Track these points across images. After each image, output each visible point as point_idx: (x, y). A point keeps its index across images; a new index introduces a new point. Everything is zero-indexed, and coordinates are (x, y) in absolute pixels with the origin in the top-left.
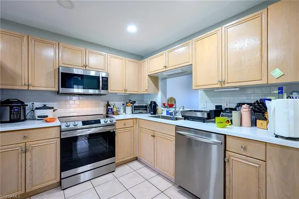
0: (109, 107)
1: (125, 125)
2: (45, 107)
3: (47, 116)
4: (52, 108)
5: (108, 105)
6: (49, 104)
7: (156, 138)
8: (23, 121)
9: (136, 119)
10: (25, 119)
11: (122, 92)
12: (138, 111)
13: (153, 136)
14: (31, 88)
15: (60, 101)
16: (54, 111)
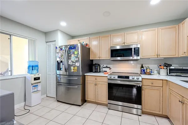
0: (142, 69)
1: (152, 84)
2: (107, 67)
3: (106, 71)
4: (110, 67)
5: (142, 67)
6: (108, 66)
7: (185, 105)
8: (99, 72)
9: (167, 80)
10: (100, 72)
11: (155, 57)
12: (175, 74)
13: (183, 103)
14: (101, 59)
15: (113, 64)
16: (110, 69)
